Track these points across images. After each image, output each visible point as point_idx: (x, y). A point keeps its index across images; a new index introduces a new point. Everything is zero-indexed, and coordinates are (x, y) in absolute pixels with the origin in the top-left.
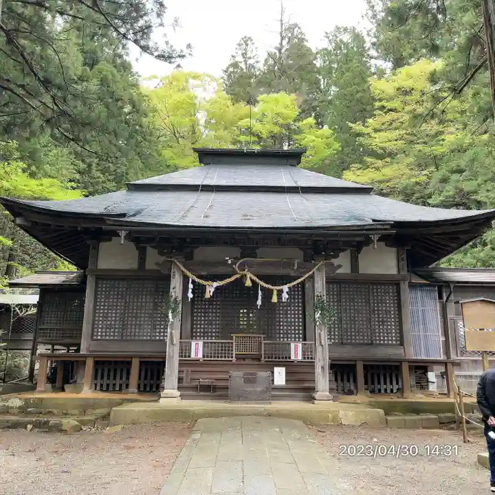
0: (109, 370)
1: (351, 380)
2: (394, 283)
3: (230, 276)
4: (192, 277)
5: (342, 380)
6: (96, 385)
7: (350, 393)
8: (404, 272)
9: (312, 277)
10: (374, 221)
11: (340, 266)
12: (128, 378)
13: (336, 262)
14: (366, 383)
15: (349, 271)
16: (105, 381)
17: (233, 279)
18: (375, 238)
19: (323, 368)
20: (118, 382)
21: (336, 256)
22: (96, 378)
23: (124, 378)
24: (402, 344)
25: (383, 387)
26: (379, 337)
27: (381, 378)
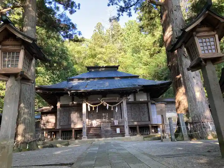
0: (65, 134)
1: (136, 132)
2: (146, 103)
3: (99, 103)
4: (89, 104)
5: (133, 132)
6: (62, 138)
7: (136, 135)
8: (149, 100)
9: (122, 102)
10: (138, 85)
11: (130, 99)
12: (71, 135)
13: (129, 97)
14: (140, 132)
15: (133, 100)
16: (65, 137)
17: (100, 104)
18: (138, 90)
19: (127, 127)
20: (68, 137)
21: (128, 96)
22: (62, 136)
23: (70, 136)
24: (150, 120)
25: (145, 133)
26: (143, 119)
27: (145, 131)
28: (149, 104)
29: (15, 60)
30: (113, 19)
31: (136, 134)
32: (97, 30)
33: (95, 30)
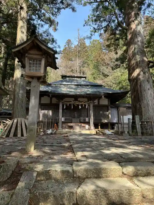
2: (107, 106)
8: (110, 104)
11: (95, 103)
19: (92, 123)
21: (95, 100)
28: (109, 107)
29: (38, 66)
30: (86, 38)
32: (67, 46)
33: (65, 46)
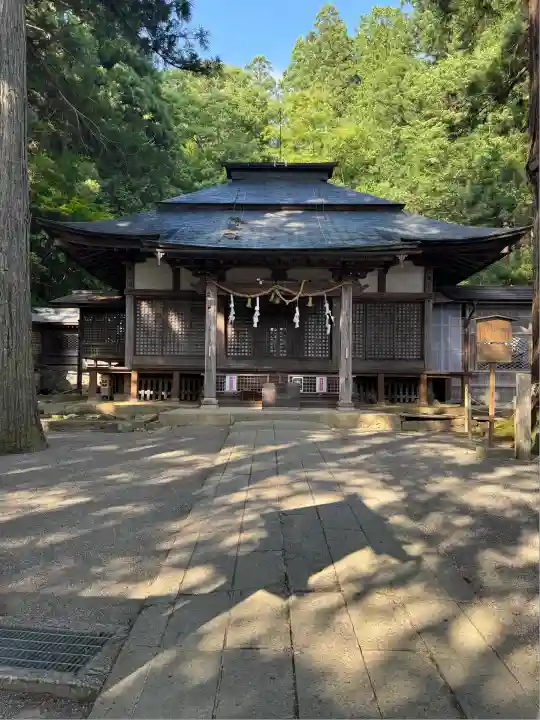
1: (373, 390)
10: (402, 240)
11: (367, 286)
13: (362, 282)
14: (386, 393)
15: (375, 290)
18: (402, 258)
19: (346, 379)
20: (160, 393)
21: (363, 277)
23: (166, 389)
24: (422, 358)
25: (402, 397)
26: (402, 352)
27: (401, 389)
31: (374, 397)
